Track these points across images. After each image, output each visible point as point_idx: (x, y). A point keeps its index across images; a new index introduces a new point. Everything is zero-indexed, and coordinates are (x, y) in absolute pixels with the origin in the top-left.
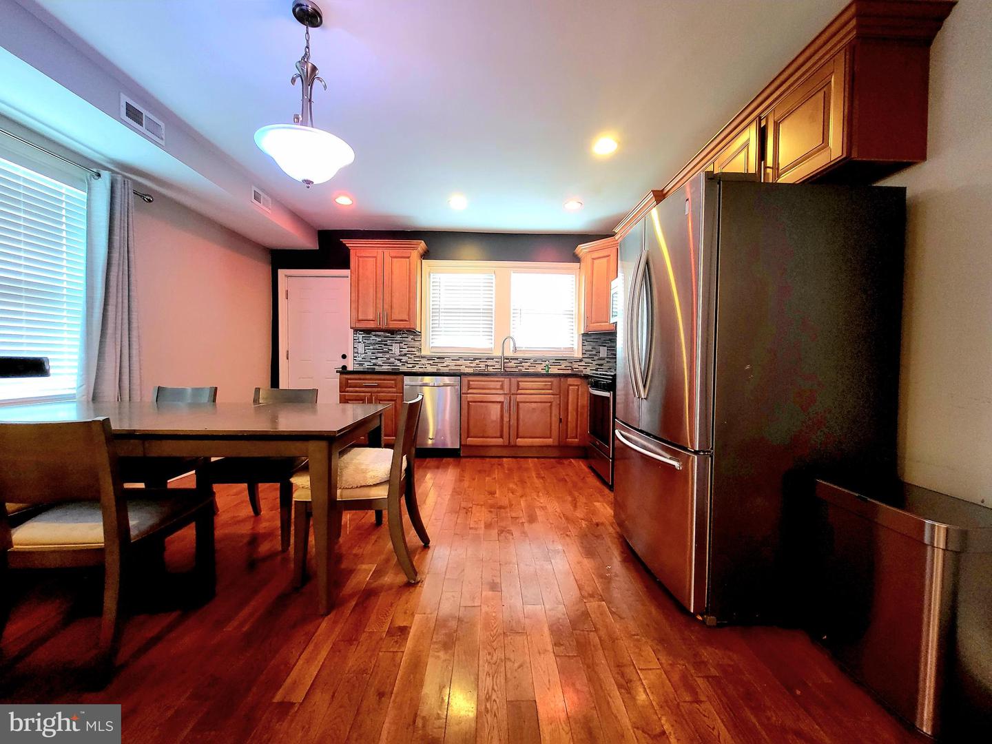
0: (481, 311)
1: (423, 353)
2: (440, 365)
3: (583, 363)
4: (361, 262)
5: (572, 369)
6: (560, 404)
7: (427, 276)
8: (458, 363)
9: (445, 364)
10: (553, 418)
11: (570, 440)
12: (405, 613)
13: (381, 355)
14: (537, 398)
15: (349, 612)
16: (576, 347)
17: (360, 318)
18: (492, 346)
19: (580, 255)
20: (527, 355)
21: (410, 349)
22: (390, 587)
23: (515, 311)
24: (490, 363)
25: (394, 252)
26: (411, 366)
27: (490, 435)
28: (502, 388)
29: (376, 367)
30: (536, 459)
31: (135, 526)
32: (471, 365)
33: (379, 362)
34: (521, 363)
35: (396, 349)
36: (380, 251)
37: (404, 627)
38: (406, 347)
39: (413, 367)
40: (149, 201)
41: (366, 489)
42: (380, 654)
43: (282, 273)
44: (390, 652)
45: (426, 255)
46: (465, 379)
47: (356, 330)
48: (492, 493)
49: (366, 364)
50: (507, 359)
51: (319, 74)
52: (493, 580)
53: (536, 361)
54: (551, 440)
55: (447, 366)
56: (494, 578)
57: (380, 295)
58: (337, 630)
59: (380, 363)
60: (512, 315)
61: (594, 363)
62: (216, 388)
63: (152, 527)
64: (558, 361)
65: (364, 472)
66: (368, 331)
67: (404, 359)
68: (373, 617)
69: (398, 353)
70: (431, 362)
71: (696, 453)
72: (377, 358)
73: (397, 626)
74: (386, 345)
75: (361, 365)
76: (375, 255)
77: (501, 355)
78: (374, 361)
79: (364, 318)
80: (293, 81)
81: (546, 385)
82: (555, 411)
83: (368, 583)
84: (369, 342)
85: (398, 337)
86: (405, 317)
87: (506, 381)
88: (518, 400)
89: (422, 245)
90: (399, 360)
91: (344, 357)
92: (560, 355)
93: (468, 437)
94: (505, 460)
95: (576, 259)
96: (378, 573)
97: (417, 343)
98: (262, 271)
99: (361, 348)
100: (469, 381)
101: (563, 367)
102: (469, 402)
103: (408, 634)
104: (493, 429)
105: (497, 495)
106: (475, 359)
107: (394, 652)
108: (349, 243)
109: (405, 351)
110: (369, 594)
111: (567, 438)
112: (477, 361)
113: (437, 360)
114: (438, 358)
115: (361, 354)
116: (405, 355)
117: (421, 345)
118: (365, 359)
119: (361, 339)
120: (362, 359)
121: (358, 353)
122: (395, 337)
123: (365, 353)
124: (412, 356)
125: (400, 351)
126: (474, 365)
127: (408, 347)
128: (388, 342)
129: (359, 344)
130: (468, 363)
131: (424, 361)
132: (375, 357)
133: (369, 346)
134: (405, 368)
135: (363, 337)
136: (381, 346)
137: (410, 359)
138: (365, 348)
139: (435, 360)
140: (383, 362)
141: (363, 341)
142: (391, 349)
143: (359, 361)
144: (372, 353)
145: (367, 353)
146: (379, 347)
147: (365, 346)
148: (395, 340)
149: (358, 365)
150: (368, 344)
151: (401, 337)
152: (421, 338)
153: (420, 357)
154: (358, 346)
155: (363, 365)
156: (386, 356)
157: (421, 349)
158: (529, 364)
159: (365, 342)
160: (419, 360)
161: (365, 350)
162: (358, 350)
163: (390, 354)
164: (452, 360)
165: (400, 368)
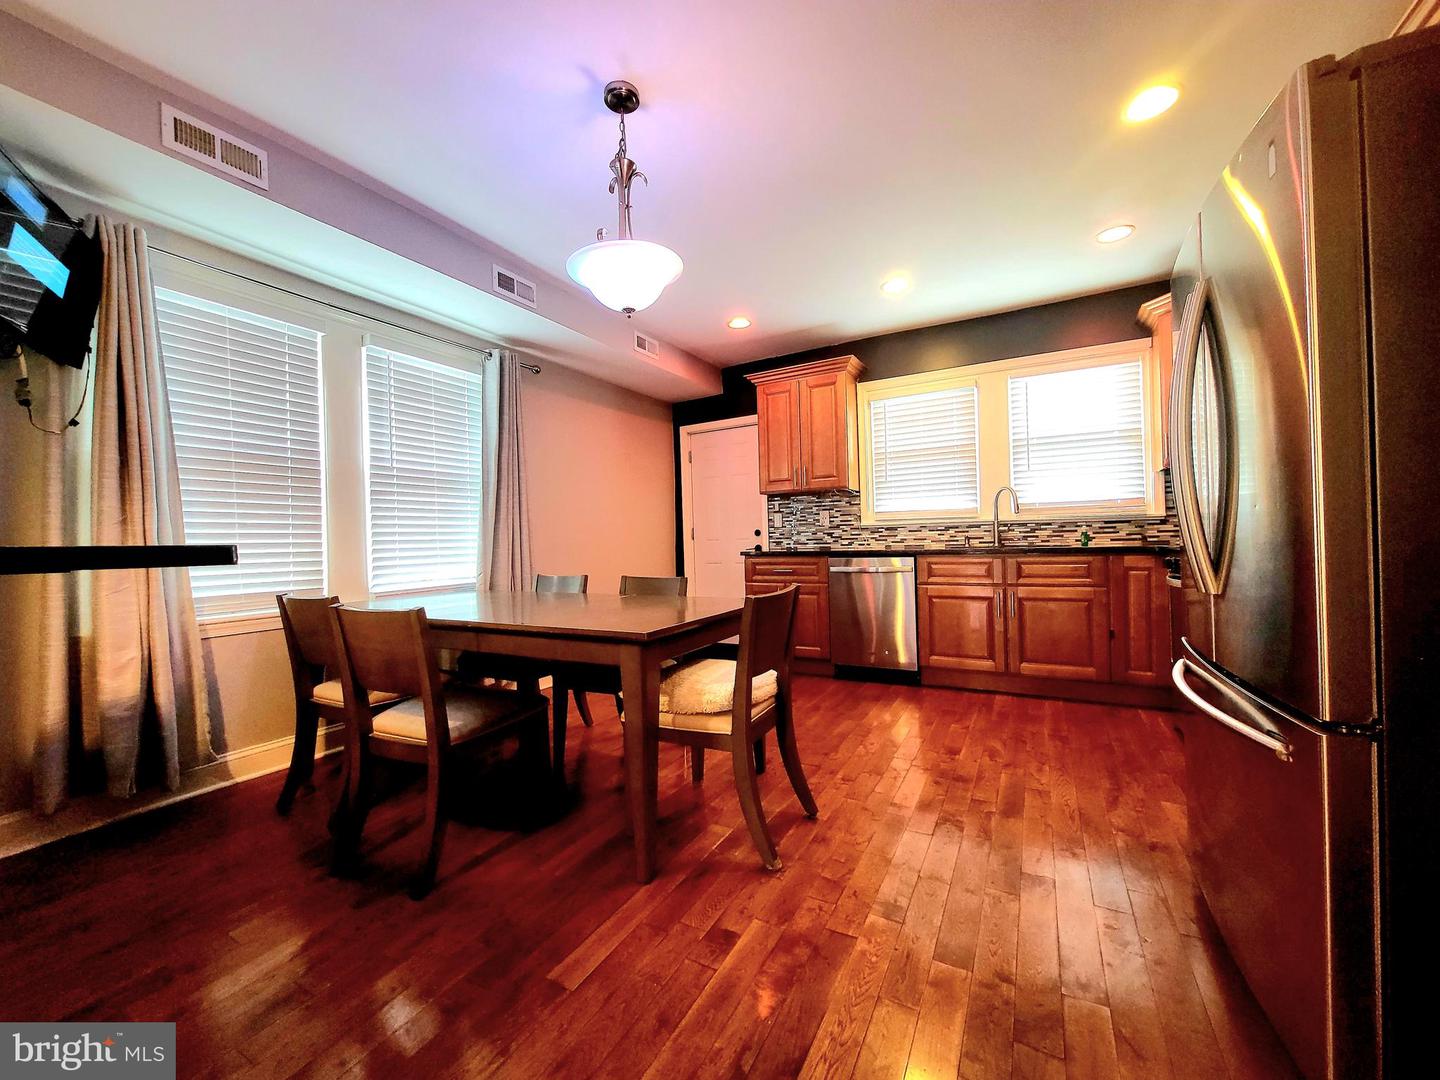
1: (864, 523)
2: (890, 539)
3: (1169, 527)
4: (770, 401)
5: (1144, 538)
6: (1108, 604)
7: (866, 406)
8: (919, 535)
9: (898, 539)
10: (1096, 631)
11: (1133, 672)
12: (742, 912)
13: (804, 529)
14: (1059, 593)
15: (673, 888)
16: (1150, 496)
17: (772, 478)
18: (976, 505)
19: (1150, 322)
20: (1043, 517)
21: (845, 518)
22: (738, 867)
23: (1018, 443)
24: (973, 533)
25: (812, 380)
26: (846, 542)
27: (971, 653)
28: (989, 574)
29: (799, 546)
30: (1061, 703)
31: (457, 728)
32: (942, 538)
33: (803, 538)
34: (1033, 530)
35: (824, 518)
36: (794, 382)
37: (732, 932)
38: (838, 514)
39: (850, 544)
40: (538, 372)
41: (704, 718)
42: (686, 961)
43: (683, 430)
44: (700, 964)
45: (863, 376)
46: (923, 561)
47: (771, 497)
48: (953, 752)
49: (785, 542)
50: (1005, 525)
51: (638, 167)
52: (896, 901)
53: (1063, 527)
54: (1091, 669)
55: (902, 541)
56: (899, 899)
57: (796, 443)
58: (650, 908)
59: (804, 540)
60: (1012, 450)
62: (586, 577)
63: (473, 732)
64: (1110, 524)
65: (700, 694)
66: (785, 496)
67: (837, 533)
68: (698, 905)
69: (827, 524)
70: (876, 535)
71: (1325, 727)
72: (799, 533)
73: (723, 928)
74: (809, 514)
75: (778, 543)
76: (788, 388)
77: (991, 518)
78: (795, 538)
79: (777, 478)
80: (611, 189)
81: (1076, 569)
82: (1098, 616)
83: (713, 854)
84: (788, 510)
85: (827, 502)
86: (832, 472)
87: (997, 563)
88: (1020, 595)
89: (853, 361)
90: (829, 534)
91: (758, 533)
92: (1113, 513)
93: (933, 653)
94: (998, 697)
96: (732, 842)
97: (855, 508)
98: (661, 431)
99: (777, 518)
100: (929, 564)
101: (1122, 534)
102: (931, 598)
103: (734, 945)
104: (975, 642)
105: (961, 757)
106: (947, 529)
107: (703, 966)
108: (754, 378)
109: (837, 521)
110: (707, 869)
111: (1128, 667)
112: (952, 531)
113: (885, 533)
114: (887, 529)
115: (778, 528)
116: (838, 527)
117: (860, 510)
118: (784, 534)
119: (777, 507)
120: (780, 535)
121: (774, 527)
122: (823, 502)
123: (783, 527)
124: (849, 529)
125: (830, 521)
126: (946, 537)
127: (841, 515)
128: (814, 510)
129: (776, 515)
130: (936, 535)
131: (865, 534)
132: (796, 532)
133: (789, 517)
134: (838, 546)
135: (779, 504)
136: (805, 516)
137: (845, 533)
138: (783, 519)
139: (882, 532)
140: (807, 538)
141: (781, 510)
142: (818, 520)
143: (776, 538)
144: (792, 526)
145: (786, 527)
146: (801, 517)
147: (783, 517)
148: (823, 506)
149: (775, 544)
150: (786, 513)
151: (830, 501)
152: (860, 500)
153: (859, 529)
154: (774, 517)
155: (782, 544)
156: (811, 530)
157: (861, 517)
158: (1048, 532)
159: (783, 512)
160: (859, 533)
161: (783, 523)
162: (774, 523)
163: (817, 526)
164: (911, 531)
165: (832, 546)
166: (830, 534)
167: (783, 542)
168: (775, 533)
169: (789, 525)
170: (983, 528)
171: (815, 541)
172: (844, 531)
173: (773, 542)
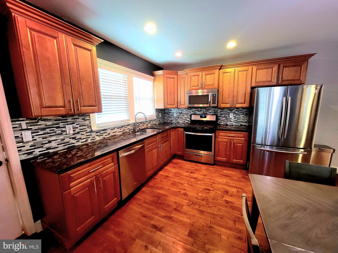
0: (123, 97)
1: (93, 128)
2: (104, 135)
3: (156, 121)
13: (54, 138)
16: (154, 114)
18: (129, 118)
21: (82, 128)
23: (136, 98)
26: (84, 140)
29: (51, 151)
33: (53, 144)
35: (69, 129)
38: (78, 126)
49: (37, 150)
55: (109, 134)
61: (159, 120)
67: (78, 136)
69: (72, 132)
70: (98, 134)
72: (50, 142)
74: (57, 128)
76: (56, 36)
78: (47, 146)
79: (51, 105)
82: (169, 144)
84: (36, 127)
85: (70, 119)
86: (94, 103)
90: (73, 138)
92: (150, 119)
95: (153, 75)
97: (87, 122)
106: (122, 127)
109: (77, 130)
113: (102, 132)
114: (102, 130)
115: (28, 142)
116: (78, 133)
117: (90, 123)
118: (35, 146)
119: (24, 126)
120: (30, 147)
121: (23, 142)
122: (67, 120)
123: (33, 140)
124: (84, 133)
125: (73, 131)
126: (122, 130)
127: (80, 126)
128: (61, 125)
129: (23, 132)
130: (119, 130)
131: (94, 134)
132: (47, 142)
133: (38, 132)
134: (80, 143)
135: (26, 123)
136: (54, 130)
137: (83, 136)
138: (33, 134)
139: (101, 132)
140: (58, 144)
141: (29, 128)
142: (64, 131)
143: (27, 150)
144: (43, 139)
145: (36, 140)
146: (50, 130)
147: (32, 133)
148: (68, 122)
149: (26, 155)
150: (35, 130)
151: (72, 119)
152: (89, 118)
153: (90, 132)
154: (21, 135)
155: (34, 153)
156: (60, 138)
157: (91, 126)
158: (142, 124)
159: (31, 129)
160: (90, 134)
161: (33, 137)
162: (22, 139)
163: (64, 135)
164: (111, 130)
165: (76, 144)
167: (34, 152)
168: (24, 146)
169: (39, 138)
170: (130, 125)
171: (64, 144)
172: (82, 135)
173: (24, 154)
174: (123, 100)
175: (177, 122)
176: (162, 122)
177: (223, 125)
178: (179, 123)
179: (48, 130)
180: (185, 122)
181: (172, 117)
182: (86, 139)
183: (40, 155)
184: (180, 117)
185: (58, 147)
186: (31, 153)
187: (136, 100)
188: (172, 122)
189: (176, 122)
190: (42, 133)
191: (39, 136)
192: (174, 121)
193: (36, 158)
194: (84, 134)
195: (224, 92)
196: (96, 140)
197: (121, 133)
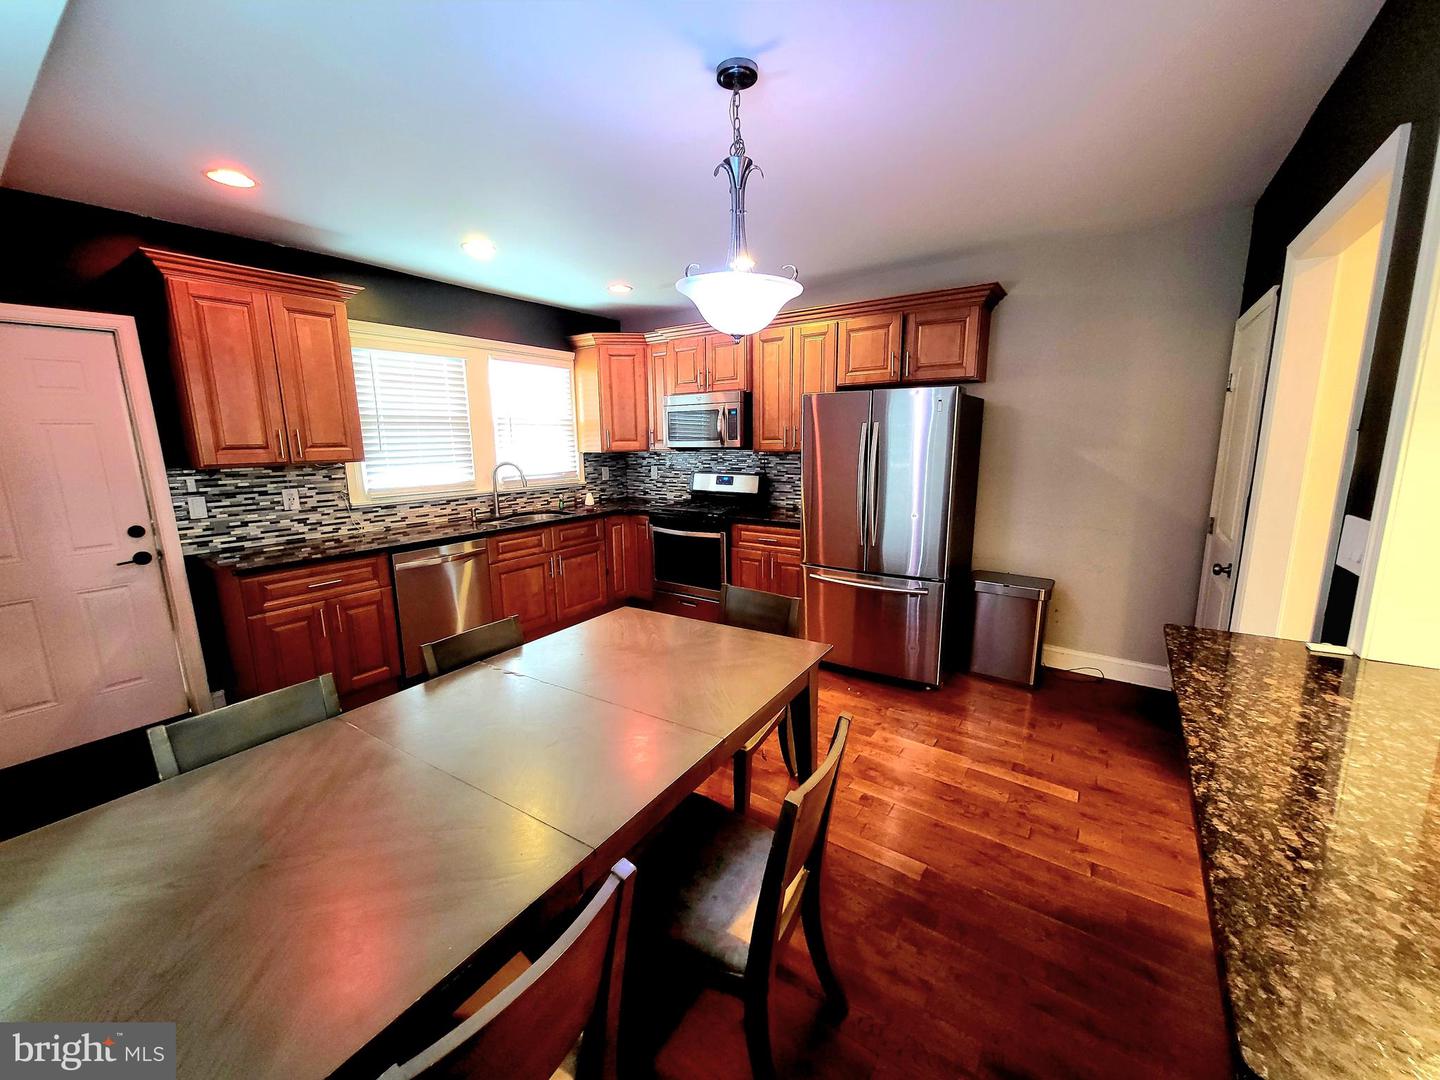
0: (450, 420)
1: (354, 502)
2: (388, 519)
3: (585, 491)
4: (204, 309)
9: (399, 517)
13: (254, 517)
16: (578, 469)
17: (222, 445)
18: (472, 478)
19: (580, 345)
21: (324, 497)
23: (500, 421)
24: (472, 505)
25: (292, 300)
26: (330, 528)
29: (247, 544)
32: (444, 512)
33: (253, 530)
35: (291, 499)
36: (258, 292)
38: (313, 493)
39: (335, 530)
49: (217, 539)
54: (599, 599)
55: (404, 519)
59: (257, 533)
60: (496, 428)
61: (598, 488)
67: (313, 518)
69: (296, 506)
70: (371, 516)
72: (245, 524)
74: (261, 493)
75: (202, 544)
76: (246, 300)
78: (238, 532)
79: (232, 443)
84: (216, 490)
85: (292, 475)
86: (340, 439)
87: (545, 533)
90: (300, 521)
95: (570, 347)
97: (337, 485)
99: (197, 507)
104: (537, 604)
106: (449, 502)
108: (161, 257)
109: (311, 503)
112: (453, 504)
113: (382, 512)
114: (382, 508)
115: (199, 520)
116: (314, 509)
117: (346, 487)
118: (212, 529)
119: (192, 486)
120: (204, 530)
121: (189, 519)
122: (285, 476)
123: (209, 517)
124: (331, 511)
125: (301, 503)
126: (448, 511)
127: (317, 494)
128: (270, 488)
129: (190, 499)
130: (438, 510)
131: (356, 516)
132: (239, 523)
133: (220, 501)
134: (317, 535)
135: (196, 481)
136: (253, 498)
137: (326, 517)
138: (209, 505)
139: (377, 511)
140: (262, 530)
141: (201, 490)
142: (279, 502)
143: (197, 537)
144: (229, 515)
145: (215, 517)
146: (246, 499)
147: (207, 502)
148: (285, 482)
149: (195, 546)
150: (214, 495)
151: (298, 475)
152: (344, 473)
153: (347, 510)
154: (187, 503)
155: (210, 544)
156: (268, 517)
157: (348, 494)
158: (525, 500)
159: (206, 493)
160: (347, 515)
161: (209, 511)
162: (188, 513)
163: (278, 511)
164: (411, 508)
165: (307, 537)
166: (303, 521)
167: (212, 541)
168: (192, 528)
169: (221, 513)
170: (479, 500)
171: (277, 533)
172: (323, 515)
173: (191, 544)
174: (451, 427)
175: (660, 499)
176: (615, 496)
177: (783, 508)
178: (666, 499)
179: (240, 498)
180: (681, 496)
181: (647, 480)
182: (334, 527)
183: (225, 550)
184: (667, 480)
185: (263, 538)
186: (205, 544)
187: (501, 427)
188: (647, 496)
189: (658, 497)
190: (228, 504)
191: (221, 510)
192: (652, 495)
193: (215, 554)
194: (328, 514)
195: (767, 402)
196: (361, 531)
197: (446, 519)
